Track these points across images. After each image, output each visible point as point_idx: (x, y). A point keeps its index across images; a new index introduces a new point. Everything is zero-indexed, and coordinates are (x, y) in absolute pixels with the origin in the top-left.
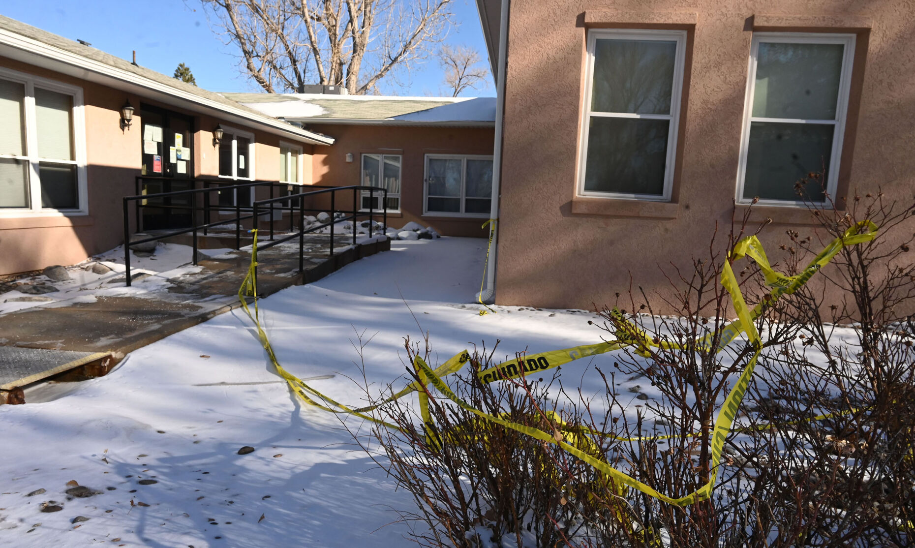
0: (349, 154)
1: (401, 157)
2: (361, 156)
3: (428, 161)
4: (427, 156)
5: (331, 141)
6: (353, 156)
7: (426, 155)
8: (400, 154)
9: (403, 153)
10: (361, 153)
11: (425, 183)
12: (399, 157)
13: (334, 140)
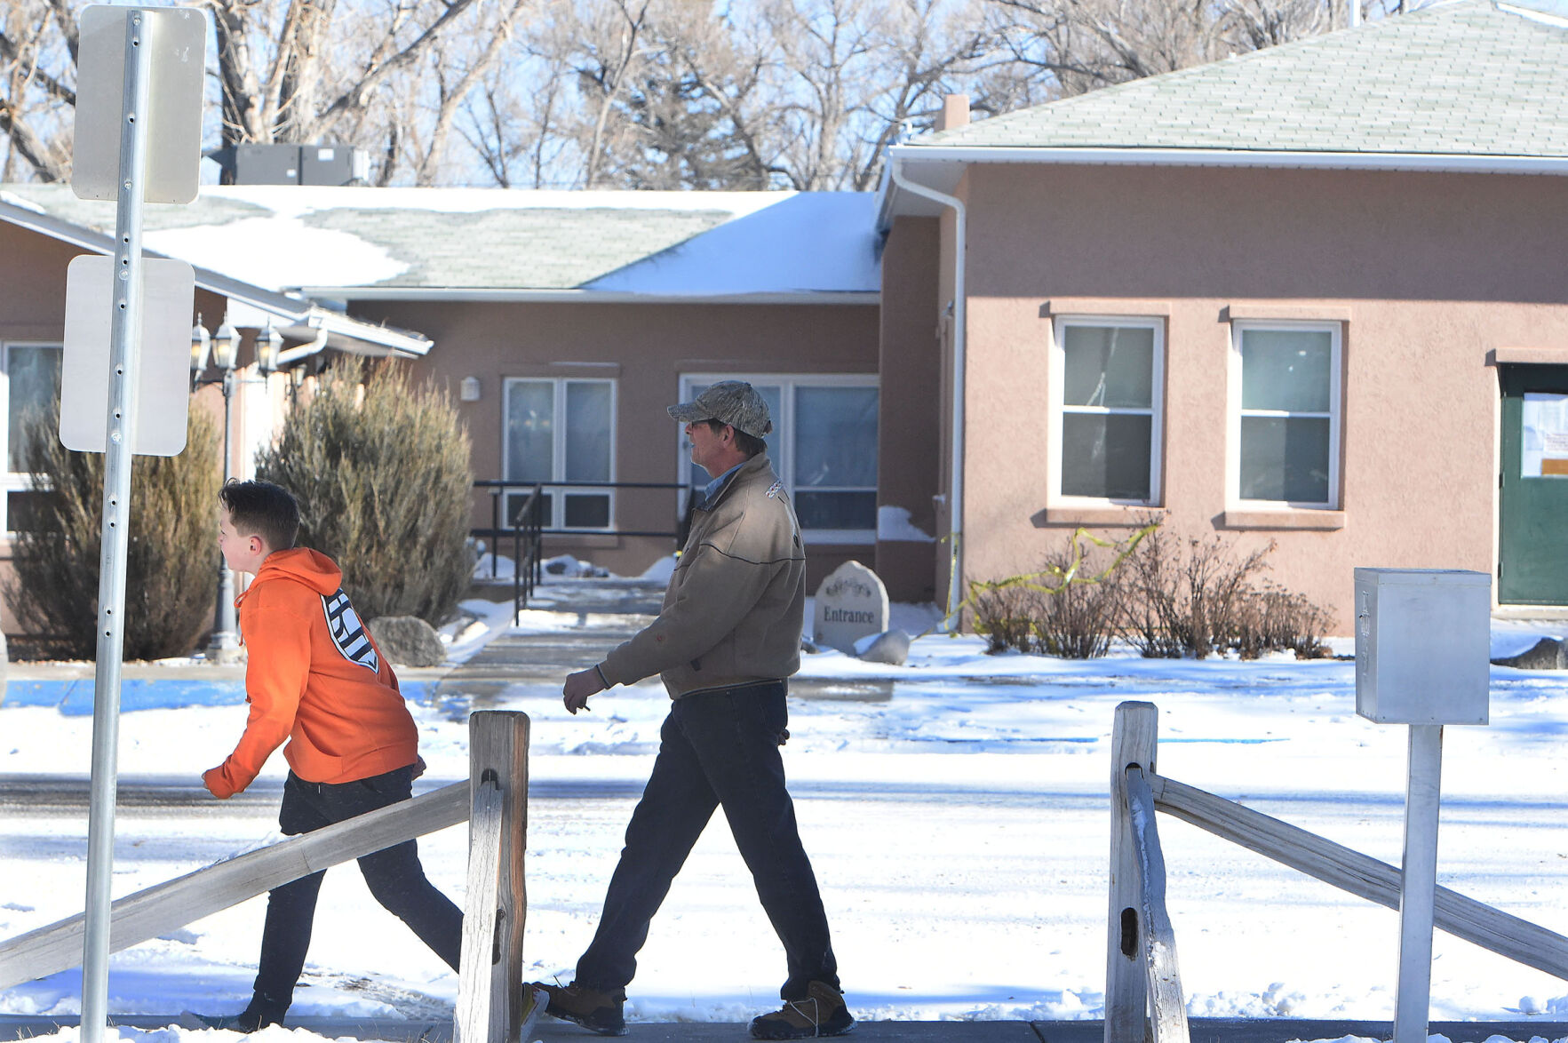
0: (470, 380)
1: (613, 383)
2: (502, 382)
3: (690, 391)
4: (687, 381)
5: (422, 346)
6: (482, 385)
7: (683, 378)
8: (610, 376)
9: (620, 374)
10: (502, 377)
11: (682, 454)
12: (608, 385)
13: (430, 344)
